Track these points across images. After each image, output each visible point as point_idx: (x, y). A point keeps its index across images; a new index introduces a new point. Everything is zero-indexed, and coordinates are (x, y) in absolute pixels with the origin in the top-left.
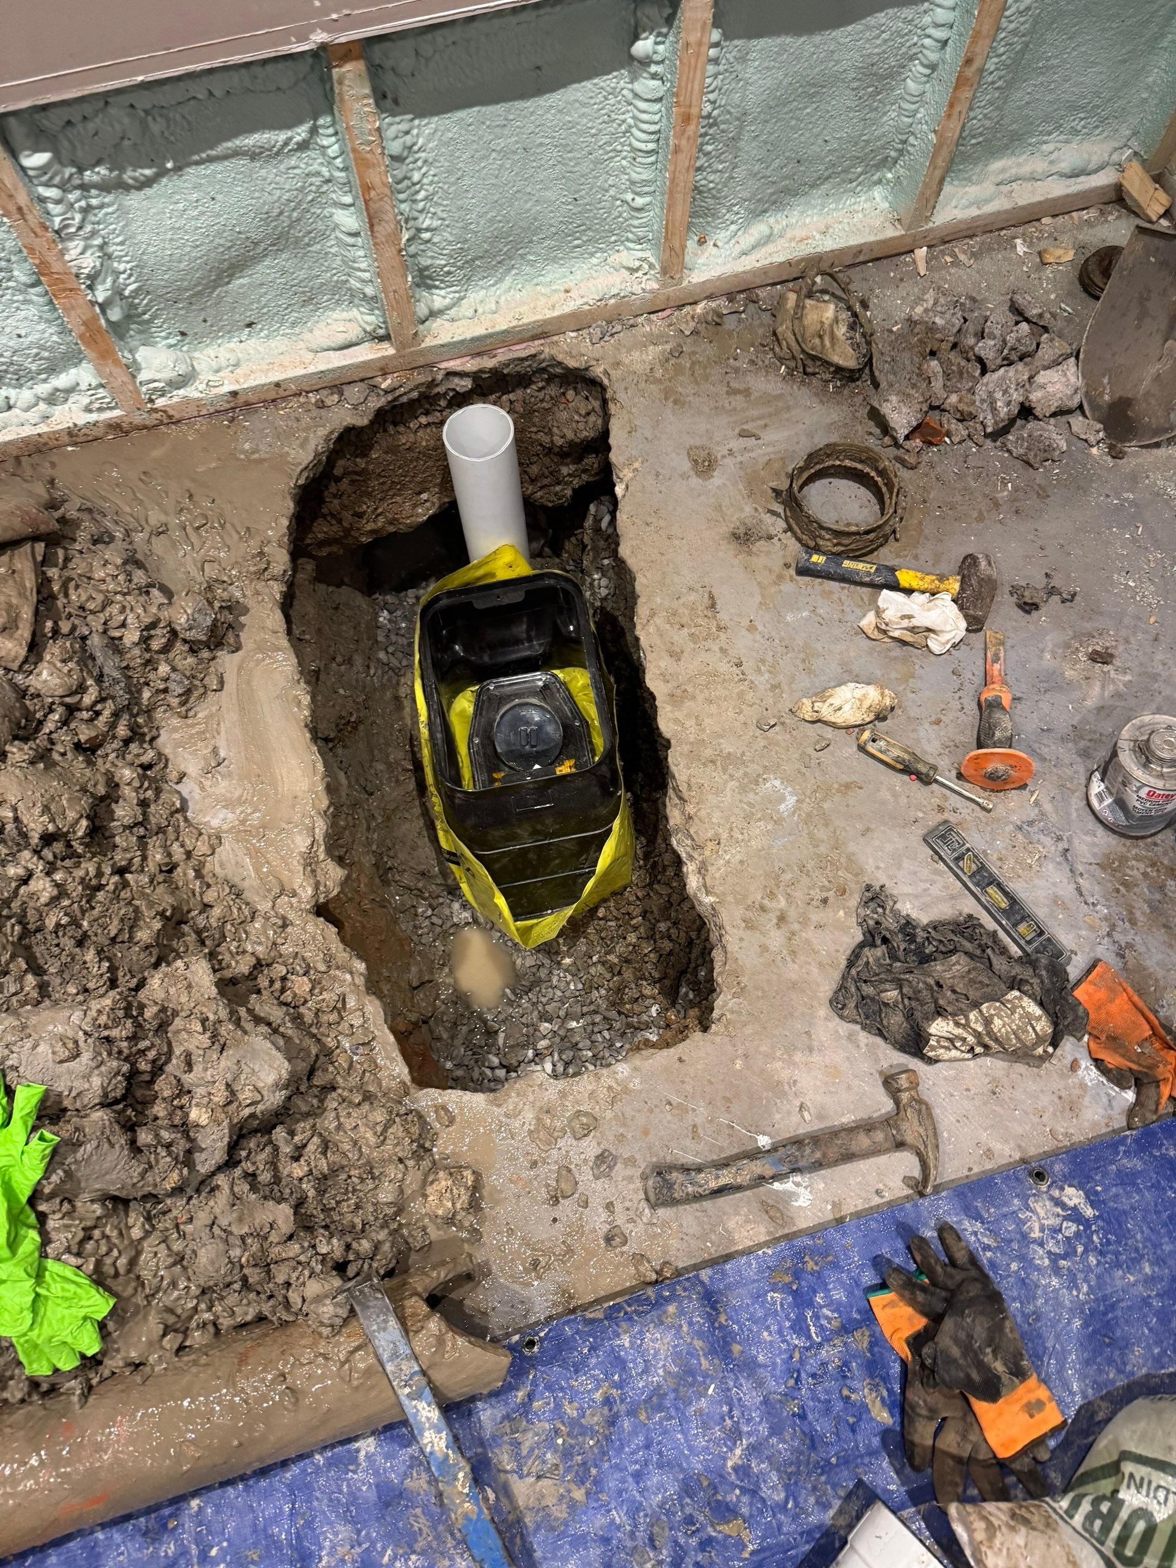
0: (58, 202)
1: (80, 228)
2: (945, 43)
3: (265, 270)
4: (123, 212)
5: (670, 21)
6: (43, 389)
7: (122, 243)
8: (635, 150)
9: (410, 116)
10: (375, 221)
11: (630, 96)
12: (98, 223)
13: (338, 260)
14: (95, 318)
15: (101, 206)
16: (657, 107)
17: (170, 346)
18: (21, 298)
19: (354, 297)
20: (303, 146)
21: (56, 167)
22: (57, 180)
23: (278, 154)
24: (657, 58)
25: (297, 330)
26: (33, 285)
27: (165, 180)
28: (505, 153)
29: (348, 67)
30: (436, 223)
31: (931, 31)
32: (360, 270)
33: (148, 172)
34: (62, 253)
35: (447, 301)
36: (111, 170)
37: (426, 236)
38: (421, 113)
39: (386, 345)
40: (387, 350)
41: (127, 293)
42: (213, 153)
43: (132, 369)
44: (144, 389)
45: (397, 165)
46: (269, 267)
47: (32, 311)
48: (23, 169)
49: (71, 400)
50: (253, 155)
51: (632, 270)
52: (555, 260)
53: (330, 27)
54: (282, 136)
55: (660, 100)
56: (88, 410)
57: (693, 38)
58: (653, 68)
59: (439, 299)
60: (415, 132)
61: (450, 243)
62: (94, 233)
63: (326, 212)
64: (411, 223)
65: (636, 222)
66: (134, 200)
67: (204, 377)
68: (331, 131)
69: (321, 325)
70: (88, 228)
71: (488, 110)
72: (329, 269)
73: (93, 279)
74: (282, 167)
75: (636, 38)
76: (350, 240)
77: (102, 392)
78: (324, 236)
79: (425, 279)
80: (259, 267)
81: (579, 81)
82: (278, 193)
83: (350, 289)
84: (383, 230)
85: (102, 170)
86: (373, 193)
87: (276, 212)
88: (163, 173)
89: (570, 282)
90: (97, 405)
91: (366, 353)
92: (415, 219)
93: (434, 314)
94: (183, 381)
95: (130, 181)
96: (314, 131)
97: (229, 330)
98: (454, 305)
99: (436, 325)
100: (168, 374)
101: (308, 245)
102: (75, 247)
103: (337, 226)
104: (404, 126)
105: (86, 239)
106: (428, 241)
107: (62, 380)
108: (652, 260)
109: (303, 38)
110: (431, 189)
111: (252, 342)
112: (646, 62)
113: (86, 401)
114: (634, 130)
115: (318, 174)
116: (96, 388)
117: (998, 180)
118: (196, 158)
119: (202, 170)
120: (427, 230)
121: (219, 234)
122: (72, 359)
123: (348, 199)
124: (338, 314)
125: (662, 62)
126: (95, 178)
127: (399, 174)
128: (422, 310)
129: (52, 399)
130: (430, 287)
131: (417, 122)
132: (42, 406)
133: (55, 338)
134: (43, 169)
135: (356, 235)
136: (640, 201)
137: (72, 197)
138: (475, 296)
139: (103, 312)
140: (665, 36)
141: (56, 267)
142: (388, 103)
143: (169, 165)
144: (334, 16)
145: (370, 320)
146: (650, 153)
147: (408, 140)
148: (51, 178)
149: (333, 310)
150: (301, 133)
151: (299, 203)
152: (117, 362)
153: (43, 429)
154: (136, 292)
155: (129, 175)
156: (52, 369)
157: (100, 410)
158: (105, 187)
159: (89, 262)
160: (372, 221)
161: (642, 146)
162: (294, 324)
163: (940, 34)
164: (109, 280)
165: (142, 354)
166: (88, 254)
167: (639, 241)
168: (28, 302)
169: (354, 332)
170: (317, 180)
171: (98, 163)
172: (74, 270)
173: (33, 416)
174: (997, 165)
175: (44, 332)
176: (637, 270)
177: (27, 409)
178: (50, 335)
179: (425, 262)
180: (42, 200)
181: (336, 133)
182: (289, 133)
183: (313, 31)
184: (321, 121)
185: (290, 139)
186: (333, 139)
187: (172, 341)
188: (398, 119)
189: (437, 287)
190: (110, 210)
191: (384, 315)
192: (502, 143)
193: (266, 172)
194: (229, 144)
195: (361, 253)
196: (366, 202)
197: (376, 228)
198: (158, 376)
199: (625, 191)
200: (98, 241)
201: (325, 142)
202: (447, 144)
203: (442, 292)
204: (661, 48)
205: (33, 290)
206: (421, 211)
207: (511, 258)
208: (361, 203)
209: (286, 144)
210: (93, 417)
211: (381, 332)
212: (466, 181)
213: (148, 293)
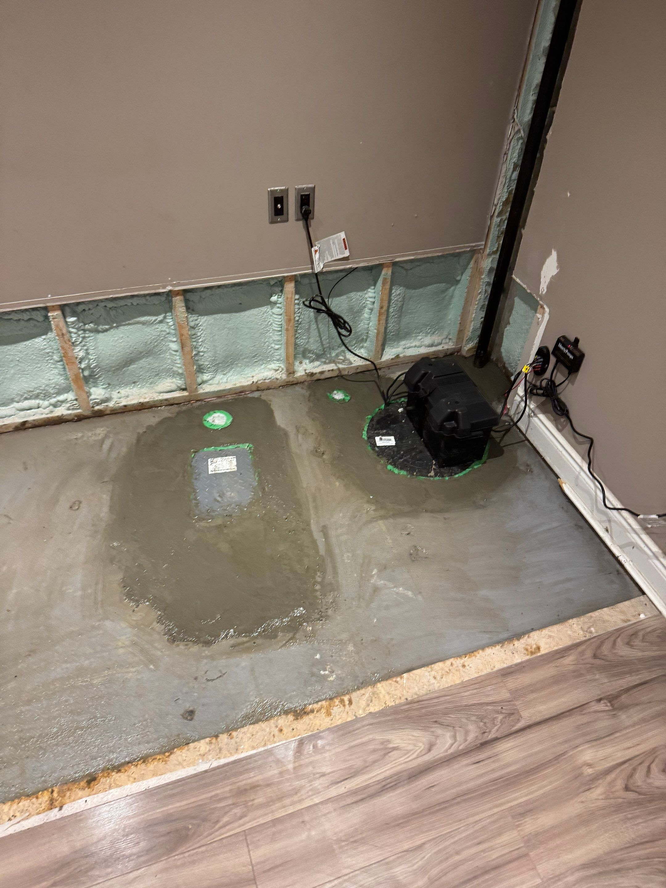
0: (75, 333)
1: (80, 343)
2: (374, 302)
3: (143, 362)
4: (95, 339)
5: (282, 291)
6: (53, 401)
7: (93, 349)
8: (274, 330)
9: (197, 315)
10: (184, 346)
11: (271, 313)
12: (87, 342)
13: (169, 361)
14: (79, 373)
15: (89, 337)
16: (280, 317)
17: (105, 388)
18: (54, 366)
19: (175, 374)
20: (161, 322)
21: (77, 322)
22: (77, 326)
23: (152, 323)
24: (278, 302)
25: (152, 386)
26: (59, 362)
27: (112, 330)
28: (230, 329)
29: (178, 297)
30: (205, 350)
31: (368, 299)
32: (177, 363)
33: (107, 327)
34: (73, 350)
35: (209, 377)
36: (95, 325)
37: (202, 354)
38: (201, 315)
39: (185, 392)
40: (185, 393)
41: (92, 366)
42: (130, 322)
43: (89, 394)
44: (91, 402)
45: (192, 329)
46: (144, 362)
47: (56, 371)
48: (66, 322)
49: (63, 405)
50: (143, 323)
51: (276, 370)
52: (248, 366)
53: (173, 285)
54: (154, 318)
55: (281, 315)
56: (68, 409)
57: (289, 296)
58: (278, 305)
59: (206, 377)
60: (199, 320)
61: (210, 357)
62: (84, 346)
63: (167, 344)
64: (196, 349)
65: (276, 354)
66: (100, 336)
67: (115, 400)
68: (171, 317)
69: (161, 384)
70: (83, 343)
71: (224, 315)
72: (166, 363)
73: (81, 360)
74: (153, 328)
75: (271, 296)
76: (174, 353)
77: (75, 402)
78: (165, 352)
79: (201, 370)
80: (141, 361)
81: (254, 308)
82: (151, 336)
83: (173, 371)
84: (187, 349)
85: (92, 325)
86: (183, 337)
87: (149, 343)
88: (112, 328)
89: (253, 374)
90: (72, 407)
91: (177, 394)
92: (198, 348)
93: (203, 382)
94: (107, 400)
95: (100, 330)
96: (165, 317)
97: (126, 384)
98: (211, 380)
99: (204, 386)
100: (101, 397)
101: (160, 354)
102: (78, 348)
103: (170, 349)
104: (195, 318)
105: (82, 346)
106: (203, 356)
107: (61, 398)
108: (283, 366)
109: (164, 288)
110: (204, 338)
111: (135, 389)
112: (275, 303)
113: (68, 405)
114: (274, 324)
115: (165, 331)
116: (74, 400)
117: (404, 347)
118: (124, 323)
119: (126, 328)
120: (202, 352)
121: (129, 348)
122: (66, 390)
123: (175, 339)
124: (169, 380)
125: (281, 303)
126: (89, 327)
127: (193, 332)
128: (199, 380)
129: (55, 406)
130: (203, 373)
131: (200, 317)
132: (51, 407)
133: (62, 381)
134: (73, 323)
135: (176, 351)
136: (277, 347)
137: (80, 333)
138: (219, 377)
139: (83, 372)
140: (281, 296)
141: (70, 354)
142: (190, 311)
143: (115, 325)
144: (175, 282)
145: (180, 382)
146: (279, 331)
147: (197, 322)
148: (75, 326)
149: (166, 379)
150: (160, 317)
151: (157, 340)
152: (83, 390)
153: (50, 415)
154: (95, 367)
155: (100, 327)
156: (59, 393)
157: (73, 409)
158: (91, 331)
159: (81, 354)
160: (183, 346)
161: (276, 329)
162: (151, 383)
163: (372, 300)
164: (87, 361)
165: (93, 390)
166: (81, 351)
167: (278, 360)
168: (56, 368)
169: (174, 387)
170: (164, 333)
171: (91, 322)
172: (76, 356)
173: (47, 410)
174: (403, 343)
175: (59, 379)
176: (278, 370)
177: (44, 409)
178: (61, 380)
179: (201, 363)
180: (70, 332)
181: (172, 318)
182: (156, 318)
183: (167, 286)
184: (168, 314)
185: (157, 319)
186: (171, 320)
187: (104, 386)
188: (194, 315)
189: (205, 373)
190: (92, 338)
191: (185, 380)
192: (229, 326)
193: (147, 330)
194: (136, 320)
195: (178, 358)
196: (181, 340)
197: (184, 349)
198: (98, 397)
199: (272, 343)
200: (85, 348)
201: (168, 321)
202: (210, 325)
203: (207, 375)
204: (280, 299)
205: (59, 363)
206: (200, 345)
207: (232, 364)
208: (179, 341)
209: (155, 321)
210: (70, 412)
211: (183, 387)
212: (216, 337)
213: (99, 368)
